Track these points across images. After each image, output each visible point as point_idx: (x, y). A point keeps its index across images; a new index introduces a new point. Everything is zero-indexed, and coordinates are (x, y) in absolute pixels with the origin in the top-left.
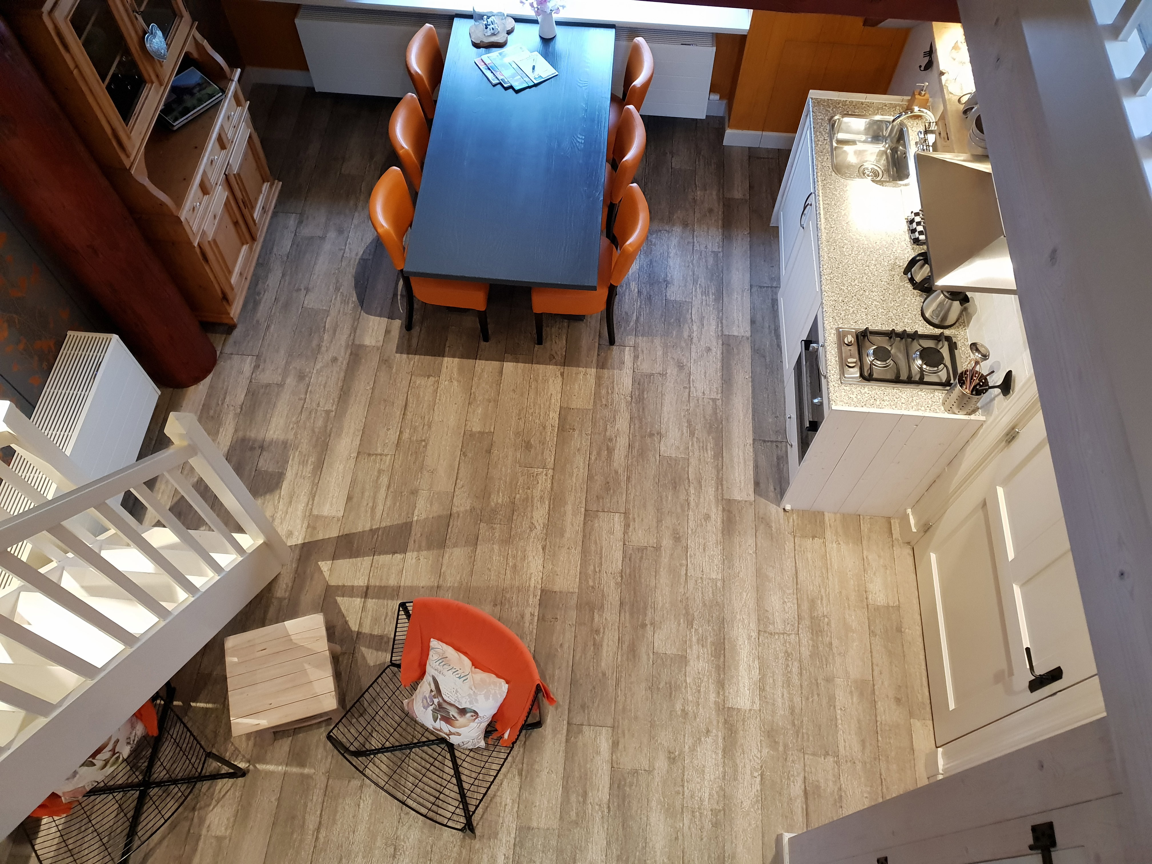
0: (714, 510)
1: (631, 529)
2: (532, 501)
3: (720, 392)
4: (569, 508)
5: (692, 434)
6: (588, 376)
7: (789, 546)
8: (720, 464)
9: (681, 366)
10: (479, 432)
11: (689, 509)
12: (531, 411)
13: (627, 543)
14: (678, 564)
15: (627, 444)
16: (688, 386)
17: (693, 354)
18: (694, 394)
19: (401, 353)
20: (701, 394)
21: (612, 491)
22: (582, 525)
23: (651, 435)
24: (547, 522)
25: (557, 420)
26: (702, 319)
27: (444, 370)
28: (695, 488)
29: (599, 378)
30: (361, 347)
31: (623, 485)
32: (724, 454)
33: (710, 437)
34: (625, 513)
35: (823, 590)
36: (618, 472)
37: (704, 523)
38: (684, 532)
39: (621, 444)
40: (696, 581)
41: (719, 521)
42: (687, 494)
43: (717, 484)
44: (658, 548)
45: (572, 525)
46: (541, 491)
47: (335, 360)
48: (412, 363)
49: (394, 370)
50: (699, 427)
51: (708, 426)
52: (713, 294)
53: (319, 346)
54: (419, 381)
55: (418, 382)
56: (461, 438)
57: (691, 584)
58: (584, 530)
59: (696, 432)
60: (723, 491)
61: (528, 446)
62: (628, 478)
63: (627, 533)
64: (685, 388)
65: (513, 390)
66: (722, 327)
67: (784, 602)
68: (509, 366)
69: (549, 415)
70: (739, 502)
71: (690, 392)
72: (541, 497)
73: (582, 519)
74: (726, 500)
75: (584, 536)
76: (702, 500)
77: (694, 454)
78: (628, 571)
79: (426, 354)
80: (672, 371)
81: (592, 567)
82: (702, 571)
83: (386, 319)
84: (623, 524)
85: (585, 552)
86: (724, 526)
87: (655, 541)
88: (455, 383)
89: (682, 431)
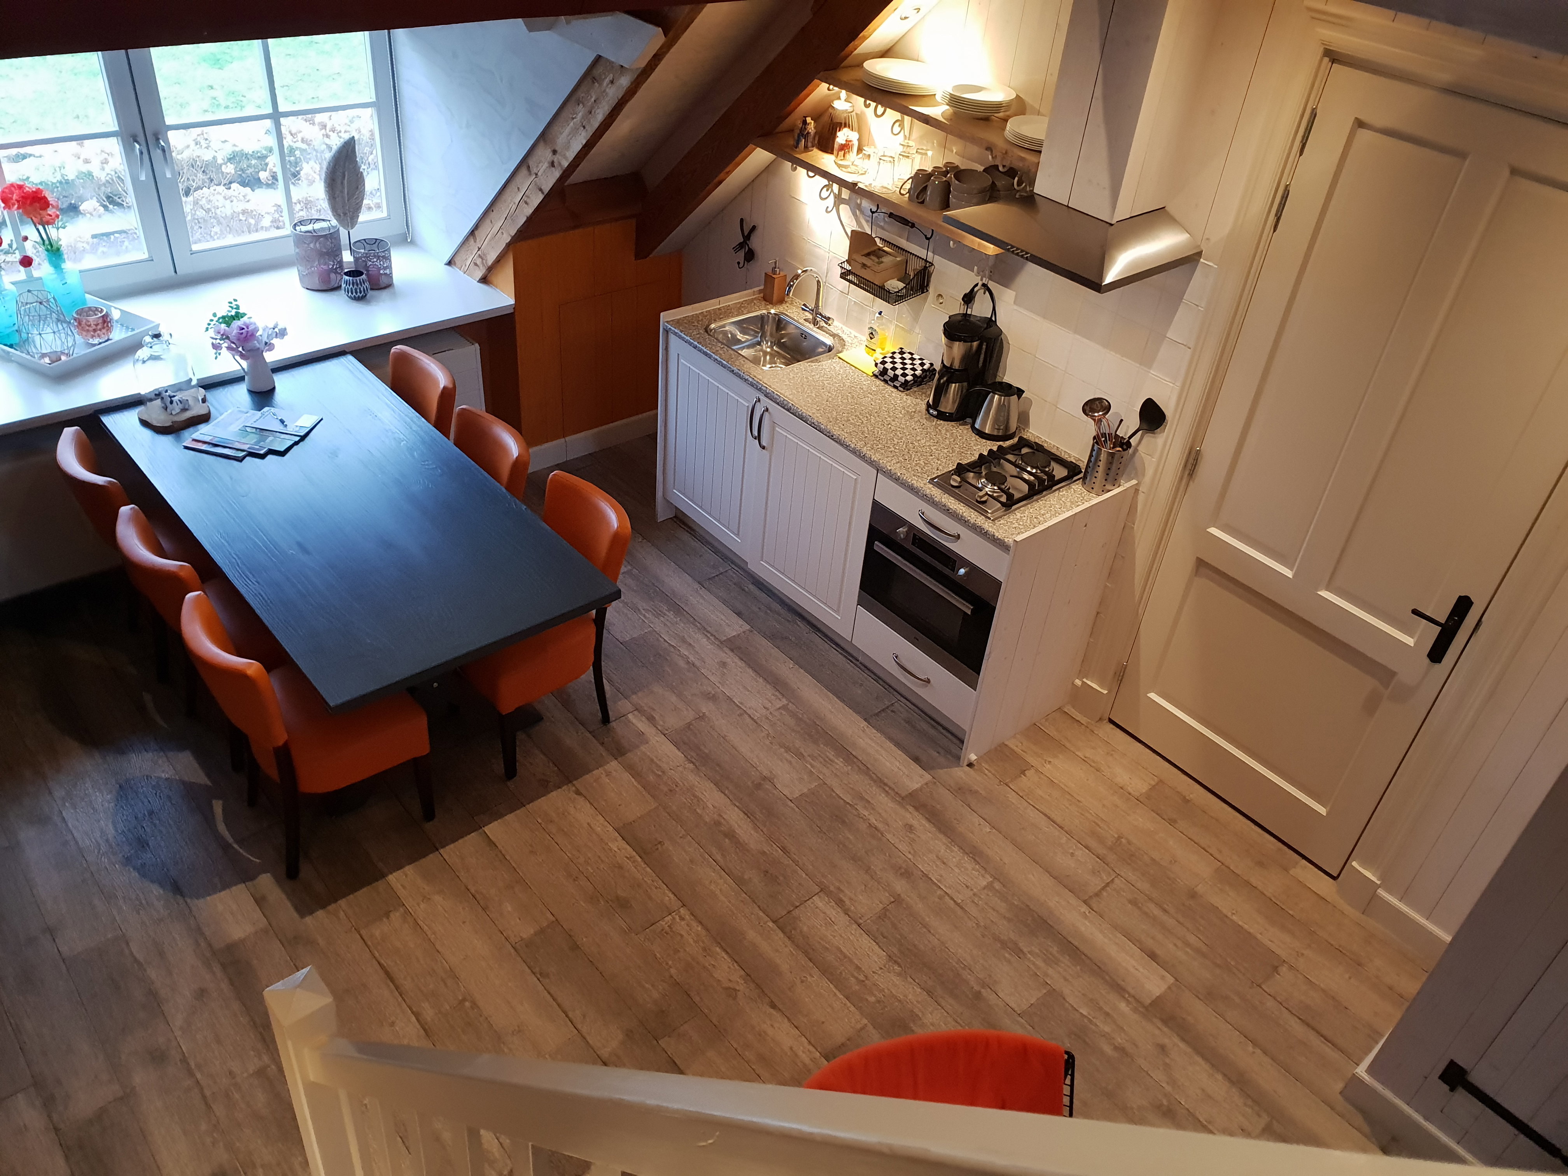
0: (908, 816)
1: (847, 902)
2: (698, 963)
3: (780, 697)
4: (751, 935)
5: (800, 756)
6: (614, 773)
7: (1013, 797)
8: (860, 765)
9: (712, 698)
10: (536, 934)
11: (882, 834)
12: (582, 860)
13: (861, 921)
14: (937, 900)
15: (742, 815)
16: (742, 712)
17: (712, 678)
18: (756, 716)
19: (311, 912)
20: (764, 710)
21: (781, 878)
22: (788, 943)
23: (758, 786)
24: (742, 973)
25: (628, 847)
26: (683, 640)
27: (402, 893)
28: (865, 808)
29: (631, 769)
30: (231, 948)
31: (786, 861)
32: (854, 753)
33: (822, 746)
34: (822, 890)
35: (1087, 815)
36: (765, 852)
37: (912, 836)
38: (905, 861)
39: (734, 818)
40: (973, 902)
41: (924, 822)
42: (864, 820)
43: (880, 786)
44: (897, 900)
45: (777, 951)
46: (695, 942)
47: (201, 993)
48: (342, 914)
49: (322, 942)
50: (798, 743)
51: (806, 736)
52: (669, 610)
53: (152, 994)
54: (378, 930)
55: (377, 933)
56: (519, 959)
57: (973, 911)
58: (798, 946)
59: (802, 750)
60: (893, 790)
61: (623, 904)
62: (784, 849)
63: (848, 909)
64: (740, 715)
65: (531, 852)
66: (712, 635)
67: (1072, 854)
68: (493, 830)
69: (611, 849)
70: (921, 789)
71: (750, 716)
72: (704, 949)
73: (782, 935)
74: (906, 796)
75: (806, 953)
76: (884, 814)
77: (824, 774)
78: (895, 951)
79: (353, 889)
80: (706, 708)
81: (853, 980)
82: (967, 887)
83: (242, 886)
84: (833, 904)
85: (826, 971)
86: (933, 824)
87: (888, 895)
88: (437, 898)
89: (787, 760)
